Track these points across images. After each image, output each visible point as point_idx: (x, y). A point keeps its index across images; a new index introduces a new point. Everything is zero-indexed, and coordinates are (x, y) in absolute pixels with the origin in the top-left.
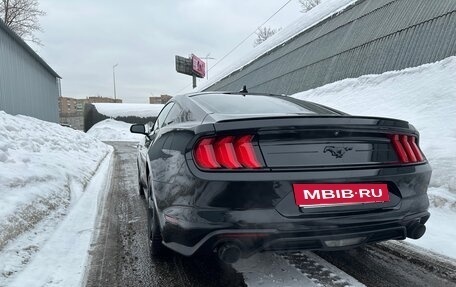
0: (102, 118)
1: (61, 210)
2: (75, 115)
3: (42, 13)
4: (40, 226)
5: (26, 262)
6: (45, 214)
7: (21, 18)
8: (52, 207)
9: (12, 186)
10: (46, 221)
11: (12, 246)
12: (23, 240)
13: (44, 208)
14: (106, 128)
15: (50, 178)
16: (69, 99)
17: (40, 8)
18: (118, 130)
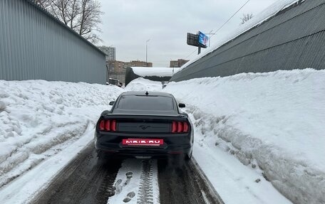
0: (137, 77)
1: (77, 137)
2: (122, 73)
3: (103, 13)
4: (66, 142)
5: (56, 153)
6: (69, 138)
7: (91, 16)
8: (74, 135)
9: (59, 126)
10: (69, 140)
11: (53, 148)
12: (58, 147)
13: (70, 135)
14: (138, 84)
15: (77, 122)
16: (119, 62)
17: (101, 10)
18: (146, 85)
